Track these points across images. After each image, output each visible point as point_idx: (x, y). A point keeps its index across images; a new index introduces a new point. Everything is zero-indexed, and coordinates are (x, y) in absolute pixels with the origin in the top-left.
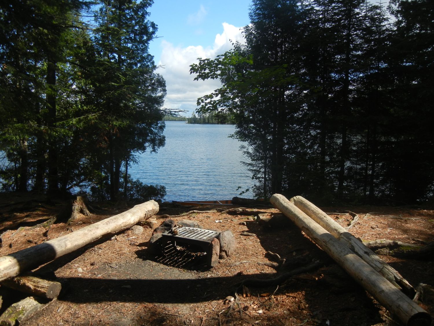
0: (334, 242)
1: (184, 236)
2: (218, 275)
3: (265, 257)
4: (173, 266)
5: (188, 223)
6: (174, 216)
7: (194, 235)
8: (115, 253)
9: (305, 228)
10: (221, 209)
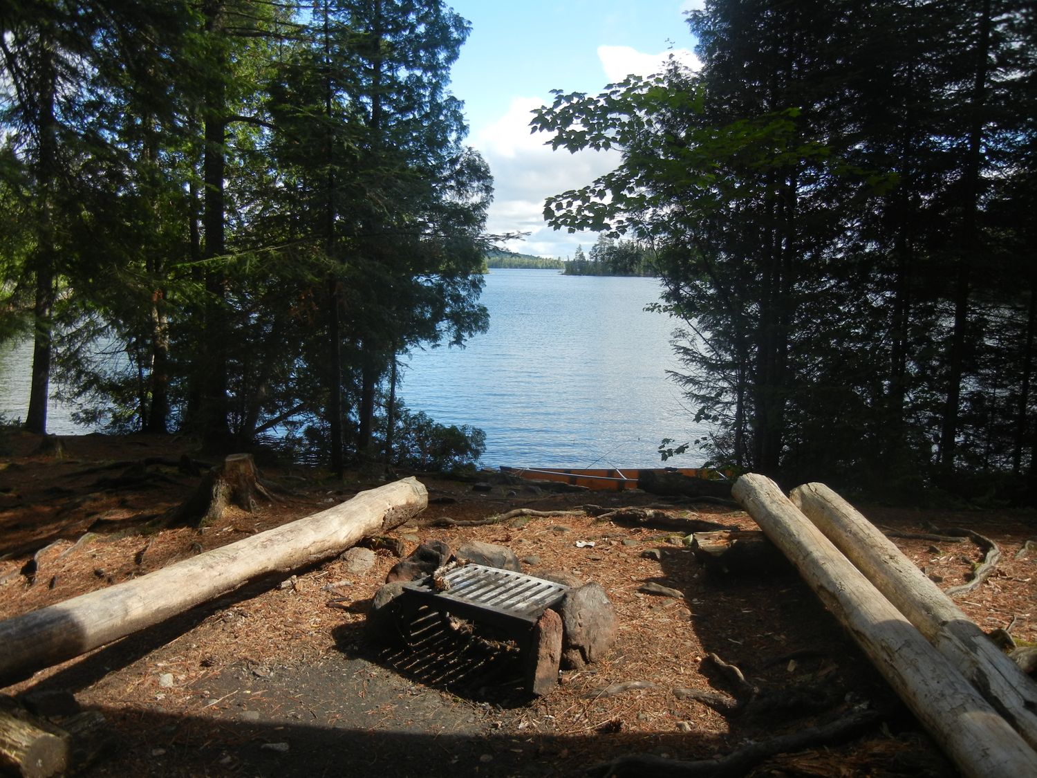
0: (917, 653)
1: (462, 596)
2: (551, 723)
3: (700, 671)
4: (428, 683)
5: (486, 553)
6: (468, 522)
7: (494, 593)
8: (279, 630)
9: (828, 591)
10: (598, 507)
